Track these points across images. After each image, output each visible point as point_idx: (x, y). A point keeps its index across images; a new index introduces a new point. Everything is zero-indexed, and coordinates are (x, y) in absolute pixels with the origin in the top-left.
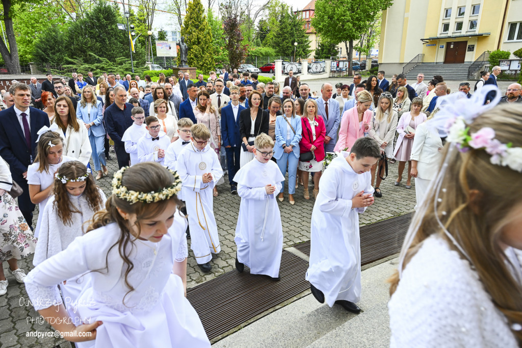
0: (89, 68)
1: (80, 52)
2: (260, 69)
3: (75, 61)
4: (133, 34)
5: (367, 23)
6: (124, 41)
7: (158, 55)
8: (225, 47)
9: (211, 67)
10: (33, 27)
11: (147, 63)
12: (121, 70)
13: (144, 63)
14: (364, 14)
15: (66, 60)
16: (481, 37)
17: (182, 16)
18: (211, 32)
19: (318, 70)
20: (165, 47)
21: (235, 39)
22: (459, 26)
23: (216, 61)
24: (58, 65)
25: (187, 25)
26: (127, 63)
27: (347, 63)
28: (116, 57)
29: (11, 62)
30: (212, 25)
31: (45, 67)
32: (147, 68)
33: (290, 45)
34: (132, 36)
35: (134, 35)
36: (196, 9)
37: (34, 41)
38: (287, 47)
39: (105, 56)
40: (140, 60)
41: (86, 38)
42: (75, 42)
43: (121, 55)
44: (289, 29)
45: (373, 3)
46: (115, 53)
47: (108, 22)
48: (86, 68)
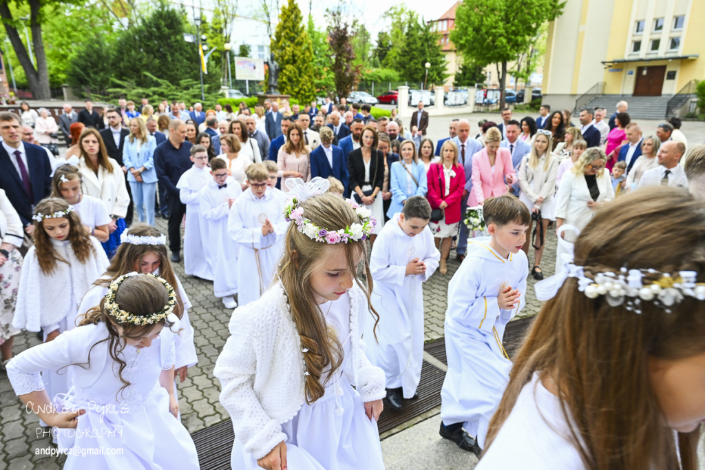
0: (144, 93)
1: (131, 72)
2: (378, 98)
3: (125, 84)
4: (205, 48)
5: (527, 38)
6: (191, 58)
7: (238, 77)
8: (330, 67)
9: (310, 95)
10: (69, 37)
11: (223, 87)
12: (188, 97)
13: (219, 88)
14: (523, 25)
15: (113, 83)
16: (686, 61)
17: (271, 25)
18: (311, 47)
19: (458, 102)
20: (247, 67)
21: (344, 57)
22: (656, 44)
23: (317, 88)
24: (101, 88)
25: (279, 37)
26: (195, 87)
27: (499, 93)
28: (181, 79)
29: (38, 84)
31: (83, 91)
32: (223, 95)
33: (420, 67)
34: (204, 51)
35: (207, 51)
36: (291, 15)
37: (70, 55)
38: (416, 69)
39: (165, 77)
40: (213, 84)
41: (140, 52)
42: (126, 58)
43: (188, 76)
44: (419, 44)
45: (537, 11)
46: (179, 73)
47: (171, 31)
48: (139, 93)
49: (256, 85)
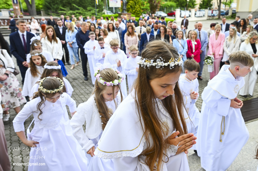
0: (73, 13)
1: (68, 4)
2: (167, 14)
3: (65, 9)
7: (110, 6)
8: (148, 1)
9: (139, 13)
11: (104, 10)
12: (90, 14)
13: (102, 10)
15: (60, 9)
20: (114, 2)
23: (142, 10)
24: (56, 11)
26: (93, 10)
28: (87, 7)
29: (31, 10)
31: (49, 12)
32: (104, 13)
39: (81, 6)
40: (100, 9)
43: (90, 6)
46: (87, 5)
48: (71, 13)
49: (118, 9)
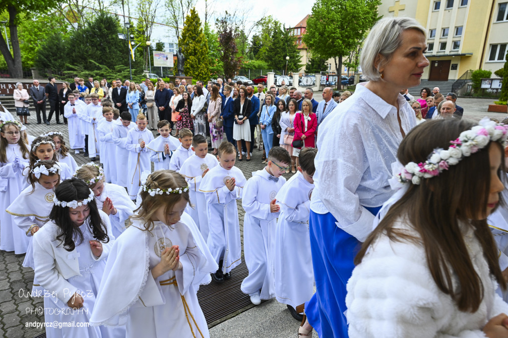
0: (89, 74)
1: (80, 59)
2: (253, 81)
3: (76, 68)
4: (133, 43)
5: (356, 40)
6: (123, 50)
7: (155, 65)
8: (220, 58)
9: (206, 77)
10: (36, 35)
11: (145, 71)
13: (142, 71)
14: (353, 31)
15: (68, 67)
16: (464, 57)
17: (179, 30)
18: (207, 43)
19: (308, 84)
20: (162, 58)
21: (230, 51)
22: (443, 46)
23: (211, 72)
24: (59, 70)
25: (184, 36)
26: (126, 71)
27: (337, 78)
28: (116, 65)
29: (14, 67)
30: (208, 37)
31: (46, 72)
33: (282, 60)
34: (132, 45)
35: (134, 45)
36: (193, 20)
37: (37, 48)
38: (279, 61)
39: (105, 63)
40: (138, 69)
41: (87, 46)
42: (77, 50)
43: (121, 63)
44: (281, 44)
45: (362, 22)
46: (115, 61)
47: (109, 31)
48: (86, 74)
49: (168, 70)
